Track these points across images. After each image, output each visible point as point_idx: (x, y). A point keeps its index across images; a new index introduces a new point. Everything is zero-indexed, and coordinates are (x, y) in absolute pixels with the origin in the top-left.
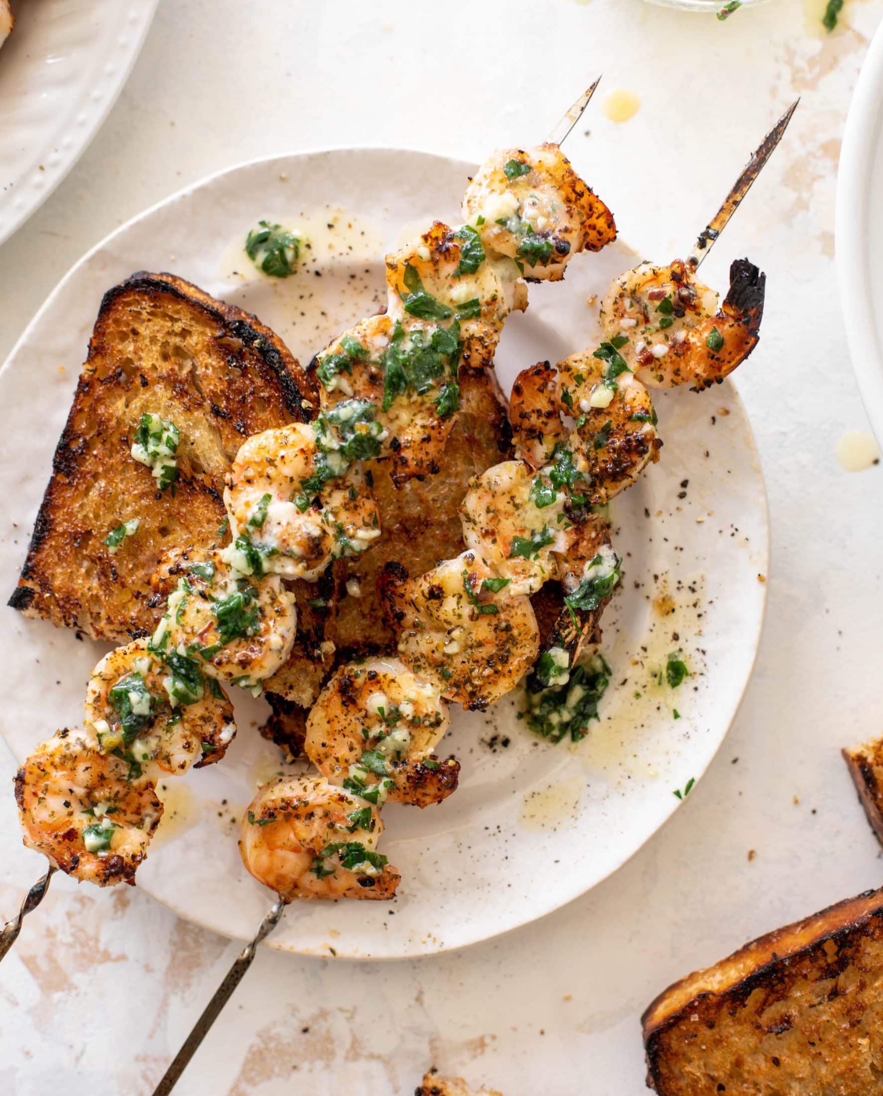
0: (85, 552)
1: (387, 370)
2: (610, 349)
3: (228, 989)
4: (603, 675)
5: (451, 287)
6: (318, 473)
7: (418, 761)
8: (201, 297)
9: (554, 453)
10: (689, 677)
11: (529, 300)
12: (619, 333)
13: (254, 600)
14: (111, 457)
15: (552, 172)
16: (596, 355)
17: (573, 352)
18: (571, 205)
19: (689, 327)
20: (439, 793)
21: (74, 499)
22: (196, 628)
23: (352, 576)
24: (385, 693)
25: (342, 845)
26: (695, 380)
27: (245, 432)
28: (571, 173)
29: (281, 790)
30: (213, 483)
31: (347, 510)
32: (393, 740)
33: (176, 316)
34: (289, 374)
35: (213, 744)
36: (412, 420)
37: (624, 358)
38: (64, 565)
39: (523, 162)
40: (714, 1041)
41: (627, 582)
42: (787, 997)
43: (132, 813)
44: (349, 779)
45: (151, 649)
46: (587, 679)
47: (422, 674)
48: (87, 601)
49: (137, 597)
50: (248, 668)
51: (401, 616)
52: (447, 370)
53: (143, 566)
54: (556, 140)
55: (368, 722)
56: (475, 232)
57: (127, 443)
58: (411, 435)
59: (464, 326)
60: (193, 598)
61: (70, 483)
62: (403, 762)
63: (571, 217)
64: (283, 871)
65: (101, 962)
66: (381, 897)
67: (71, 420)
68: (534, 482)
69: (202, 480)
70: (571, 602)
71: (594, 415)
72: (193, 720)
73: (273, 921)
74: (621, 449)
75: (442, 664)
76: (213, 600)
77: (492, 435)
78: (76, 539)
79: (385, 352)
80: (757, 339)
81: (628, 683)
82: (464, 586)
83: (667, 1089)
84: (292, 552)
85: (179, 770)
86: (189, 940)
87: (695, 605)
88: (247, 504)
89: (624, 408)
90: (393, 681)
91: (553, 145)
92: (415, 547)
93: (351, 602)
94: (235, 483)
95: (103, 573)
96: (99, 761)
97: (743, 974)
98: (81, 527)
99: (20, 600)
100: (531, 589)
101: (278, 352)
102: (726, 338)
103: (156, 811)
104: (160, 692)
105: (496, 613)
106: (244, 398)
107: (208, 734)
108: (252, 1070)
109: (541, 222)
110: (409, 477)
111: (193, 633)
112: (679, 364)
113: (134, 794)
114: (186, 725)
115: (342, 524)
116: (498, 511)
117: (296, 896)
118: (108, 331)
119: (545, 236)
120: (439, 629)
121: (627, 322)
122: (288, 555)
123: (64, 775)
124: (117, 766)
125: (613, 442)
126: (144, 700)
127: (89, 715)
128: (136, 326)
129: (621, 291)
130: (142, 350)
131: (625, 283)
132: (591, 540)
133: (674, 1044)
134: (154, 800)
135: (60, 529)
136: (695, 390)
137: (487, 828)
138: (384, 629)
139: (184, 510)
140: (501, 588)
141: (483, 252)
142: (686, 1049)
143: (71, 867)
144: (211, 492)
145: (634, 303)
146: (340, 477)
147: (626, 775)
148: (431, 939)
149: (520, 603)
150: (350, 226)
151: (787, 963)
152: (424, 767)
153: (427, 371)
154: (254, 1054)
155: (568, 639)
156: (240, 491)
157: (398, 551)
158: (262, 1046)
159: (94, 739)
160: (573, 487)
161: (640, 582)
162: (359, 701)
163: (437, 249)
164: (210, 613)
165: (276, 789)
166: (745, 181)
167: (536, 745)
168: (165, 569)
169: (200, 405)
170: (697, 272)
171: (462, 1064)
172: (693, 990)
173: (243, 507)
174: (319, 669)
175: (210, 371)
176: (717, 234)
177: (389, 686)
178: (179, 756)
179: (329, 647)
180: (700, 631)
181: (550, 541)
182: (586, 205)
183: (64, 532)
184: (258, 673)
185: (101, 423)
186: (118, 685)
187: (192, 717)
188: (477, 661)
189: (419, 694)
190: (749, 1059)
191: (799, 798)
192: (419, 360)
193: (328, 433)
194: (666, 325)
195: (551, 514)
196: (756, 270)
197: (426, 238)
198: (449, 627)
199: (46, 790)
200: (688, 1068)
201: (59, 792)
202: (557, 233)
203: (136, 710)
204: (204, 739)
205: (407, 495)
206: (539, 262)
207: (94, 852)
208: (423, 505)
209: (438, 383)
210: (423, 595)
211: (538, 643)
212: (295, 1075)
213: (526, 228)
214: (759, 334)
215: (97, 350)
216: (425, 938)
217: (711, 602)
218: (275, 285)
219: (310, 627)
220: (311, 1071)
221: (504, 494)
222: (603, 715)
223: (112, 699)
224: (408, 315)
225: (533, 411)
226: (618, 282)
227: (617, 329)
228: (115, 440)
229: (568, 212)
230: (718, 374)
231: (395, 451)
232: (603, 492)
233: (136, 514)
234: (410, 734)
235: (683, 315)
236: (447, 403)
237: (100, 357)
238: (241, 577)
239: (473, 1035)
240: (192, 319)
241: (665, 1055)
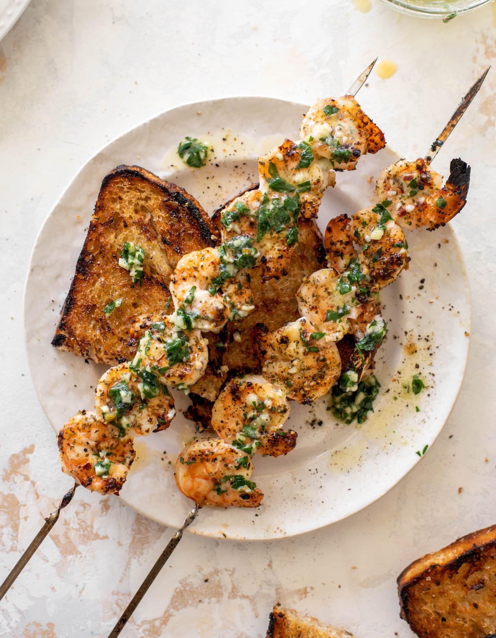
0: (93, 316)
1: (259, 220)
2: (381, 208)
3: (167, 554)
4: (376, 387)
5: (294, 174)
6: (221, 275)
7: (274, 431)
8: (156, 179)
9: (350, 264)
10: (425, 389)
11: (336, 181)
12: (387, 199)
13: (186, 343)
14: (107, 265)
15: (350, 111)
16: (373, 210)
17: (361, 210)
18: (361, 129)
19: (426, 195)
20: (285, 449)
21: (87, 288)
22: (156, 357)
23: (236, 330)
24: (256, 394)
25: (232, 476)
26: (430, 224)
27: (180, 253)
28: (361, 112)
29: (198, 446)
30: (162, 280)
31: (237, 295)
32: (261, 419)
33: (142, 190)
34: (204, 221)
35: (163, 420)
36: (273, 247)
37: (390, 212)
38: (82, 322)
39: (334, 106)
40: (440, 593)
41: (390, 336)
42: (482, 569)
43: (119, 456)
44: (236, 441)
45: (131, 368)
46: (367, 389)
47: (276, 384)
48: (94, 342)
49: (121, 341)
50: (184, 379)
51: (265, 352)
52: (292, 219)
53: (125, 323)
54: (352, 93)
55: (246, 410)
56: (308, 145)
57: (116, 258)
58: (273, 254)
59: (301, 196)
60: (154, 341)
61: (85, 279)
62: (266, 432)
63: (361, 136)
64: (199, 490)
65: (94, 540)
66: (252, 505)
67: (85, 245)
68: (339, 280)
69: (157, 278)
70: (359, 346)
71: (372, 244)
72: (153, 406)
73: (193, 518)
74: (388, 262)
75: (287, 379)
76: (165, 342)
77: (314, 254)
78: (88, 309)
79: (259, 210)
80: (465, 202)
81: (390, 391)
82: (300, 336)
83: (412, 619)
84: (208, 317)
85: (146, 433)
86: (142, 528)
87: (428, 349)
88: (184, 291)
89: (389, 240)
90: (261, 387)
91: (350, 96)
92: (271, 315)
93: (236, 344)
94: (176, 280)
95: (102, 327)
96: (103, 427)
97: (457, 555)
98: (91, 303)
99: (57, 341)
100: (337, 338)
101: (198, 209)
102: (448, 201)
103: (132, 455)
104: (136, 391)
105: (317, 351)
106: (179, 234)
107: (161, 414)
108: (176, 602)
109: (345, 139)
110: (271, 277)
111: (154, 360)
112: (420, 216)
113: (121, 446)
114: (149, 409)
115: (234, 302)
116: (319, 296)
117: (205, 504)
118: (106, 197)
119: (347, 147)
120: (285, 360)
121: (391, 193)
122: (206, 319)
123: (84, 435)
124: (112, 430)
125: (383, 259)
126: (128, 395)
127: (98, 403)
128: (121, 195)
129: (388, 176)
130: (124, 208)
131: (390, 171)
132: (371, 312)
133: (417, 593)
134: (131, 449)
135: (79, 304)
136: (429, 229)
137: (310, 470)
138: (254, 360)
139: (146, 294)
140: (320, 338)
141: (312, 156)
142: (423, 596)
143: (87, 484)
144: (161, 284)
145: (395, 182)
146: (233, 277)
147: (389, 442)
148: (279, 530)
149: (331, 346)
150: (235, 139)
151: (482, 549)
152: (277, 435)
153: (281, 220)
154: (177, 593)
155: (357, 366)
156: (179, 284)
157: (262, 318)
158: (182, 589)
159: (100, 416)
160: (360, 283)
161: (397, 335)
162: (242, 398)
163: (287, 154)
164: (163, 349)
165: (196, 445)
166: (459, 113)
167: (337, 425)
168: (137, 325)
169: (156, 238)
170: (431, 164)
171: (294, 602)
172: (428, 563)
173: (181, 293)
174: (220, 380)
175: (161, 219)
176: (442, 143)
177: (258, 390)
178: (146, 426)
179: (225, 368)
180: (431, 363)
181: (347, 312)
182: (369, 129)
183: (82, 305)
184: (189, 382)
185: (102, 247)
186: (113, 387)
187: (153, 405)
188: (307, 378)
189: (275, 395)
190: (460, 604)
191: (488, 459)
192: (277, 214)
193: (227, 253)
194: (413, 194)
195: (348, 298)
196: (465, 164)
197: (281, 148)
198: (291, 359)
199: (75, 442)
200: (425, 608)
201: (81, 444)
202: (353, 145)
203: (124, 400)
204: (159, 417)
205: (266, 286)
206: (343, 161)
207: (100, 476)
208: (275, 292)
209: (287, 227)
210: (277, 341)
211: (340, 368)
212: (200, 605)
213: (336, 143)
214: (466, 199)
215: (99, 208)
216: (275, 530)
217: (438, 347)
218: (194, 171)
219: (215, 358)
220: (209, 603)
221: (322, 286)
222: (376, 409)
223: (110, 394)
224: (271, 190)
225: (338, 241)
226: (386, 170)
227: (386, 196)
228: (109, 256)
229: (359, 133)
230: (442, 221)
231: (263, 263)
232: (377, 286)
233: (120, 296)
234: (270, 416)
235: (423, 189)
236: (292, 238)
237: (101, 211)
238: (179, 330)
239: (301, 586)
240: (151, 191)
241: (412, 599)
